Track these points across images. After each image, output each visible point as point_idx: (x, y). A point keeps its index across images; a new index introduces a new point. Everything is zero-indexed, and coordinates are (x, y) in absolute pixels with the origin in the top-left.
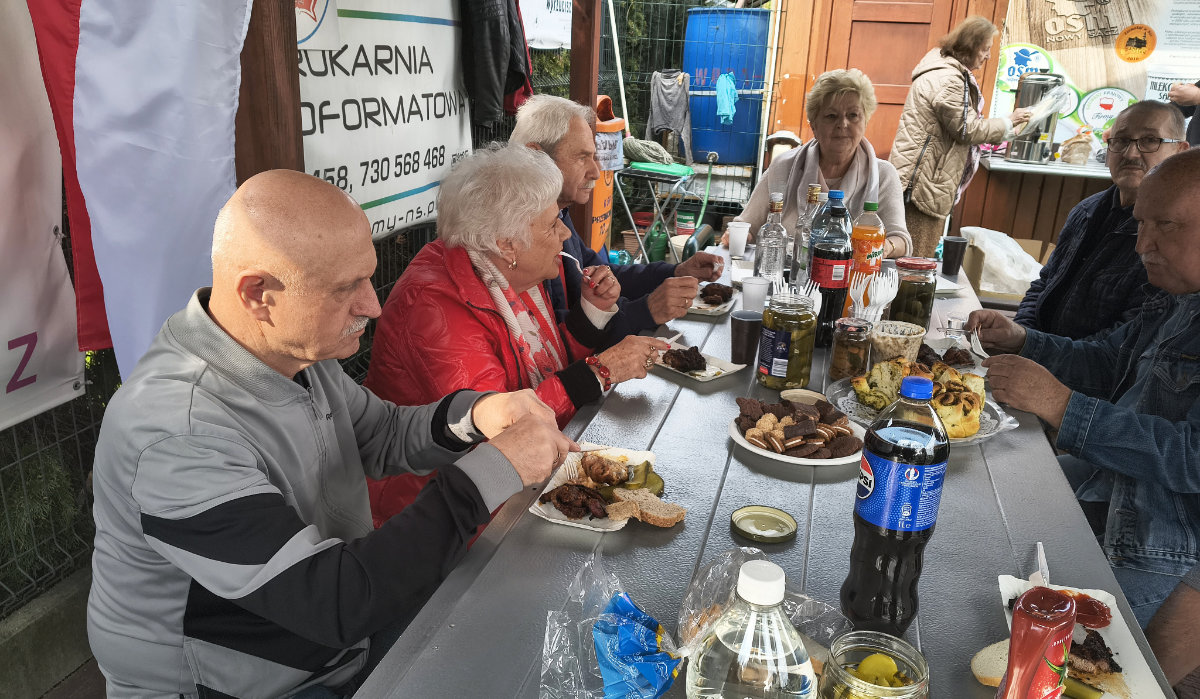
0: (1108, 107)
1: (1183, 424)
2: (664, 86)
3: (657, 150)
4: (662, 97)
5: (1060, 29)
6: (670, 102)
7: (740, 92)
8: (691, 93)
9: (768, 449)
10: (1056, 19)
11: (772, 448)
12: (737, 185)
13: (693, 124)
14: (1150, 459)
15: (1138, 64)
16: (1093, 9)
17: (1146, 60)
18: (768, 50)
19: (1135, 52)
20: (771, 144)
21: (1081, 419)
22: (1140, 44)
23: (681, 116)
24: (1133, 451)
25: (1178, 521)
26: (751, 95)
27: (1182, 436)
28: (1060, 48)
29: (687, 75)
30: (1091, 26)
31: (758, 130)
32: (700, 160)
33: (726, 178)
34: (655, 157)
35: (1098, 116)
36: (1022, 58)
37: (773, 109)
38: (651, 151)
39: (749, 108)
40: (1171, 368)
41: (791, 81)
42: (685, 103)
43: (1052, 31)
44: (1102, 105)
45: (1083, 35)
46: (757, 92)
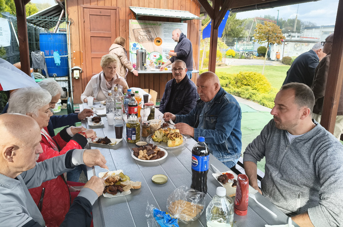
0: (155, 56)
1: (216, 130)
2: (36, 56)
3: (39, 75)
4: (36, 59)
5: (142, 38)
6: (39, 60)
7: (61, 56)
8: (45, 57)
9: (146, 160)
10: (140, 36)
11: (147, 159)
12: (64, 83)
13: (47, 66)
14: (212, 139)
15: (159, 46)
16: (148, 34)
17: (161, 45)
18: (68, 44)
19: (159, 43)
20: (73, 70)
21: (197, 134)
22: (159, 42)
23: (43, 64)
24: (209, 138)
25: (217, 150)
26: (65, 57)
27: (217, 132)
28: (143, 43)
29: (43, 52)
30: (148, 38)
31: (68, 67)
32: (51, 76)
33: (60, 81)
34: (39, 77)
35: (154, 58)
36: (135, 45)
37: (72, 61)
38: (37, 76)
39: (65, 61)
40: (209, 118)
41: (76, 53)
42: (44, 60)
43: (140, 39)
44: (154, 56)
45: (147, 39)
46: (66, 56)
